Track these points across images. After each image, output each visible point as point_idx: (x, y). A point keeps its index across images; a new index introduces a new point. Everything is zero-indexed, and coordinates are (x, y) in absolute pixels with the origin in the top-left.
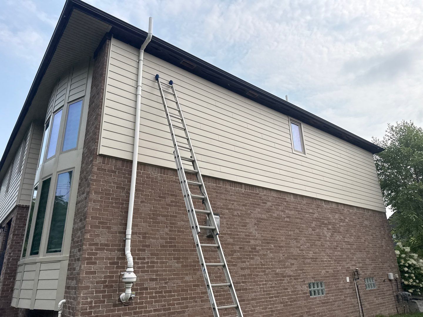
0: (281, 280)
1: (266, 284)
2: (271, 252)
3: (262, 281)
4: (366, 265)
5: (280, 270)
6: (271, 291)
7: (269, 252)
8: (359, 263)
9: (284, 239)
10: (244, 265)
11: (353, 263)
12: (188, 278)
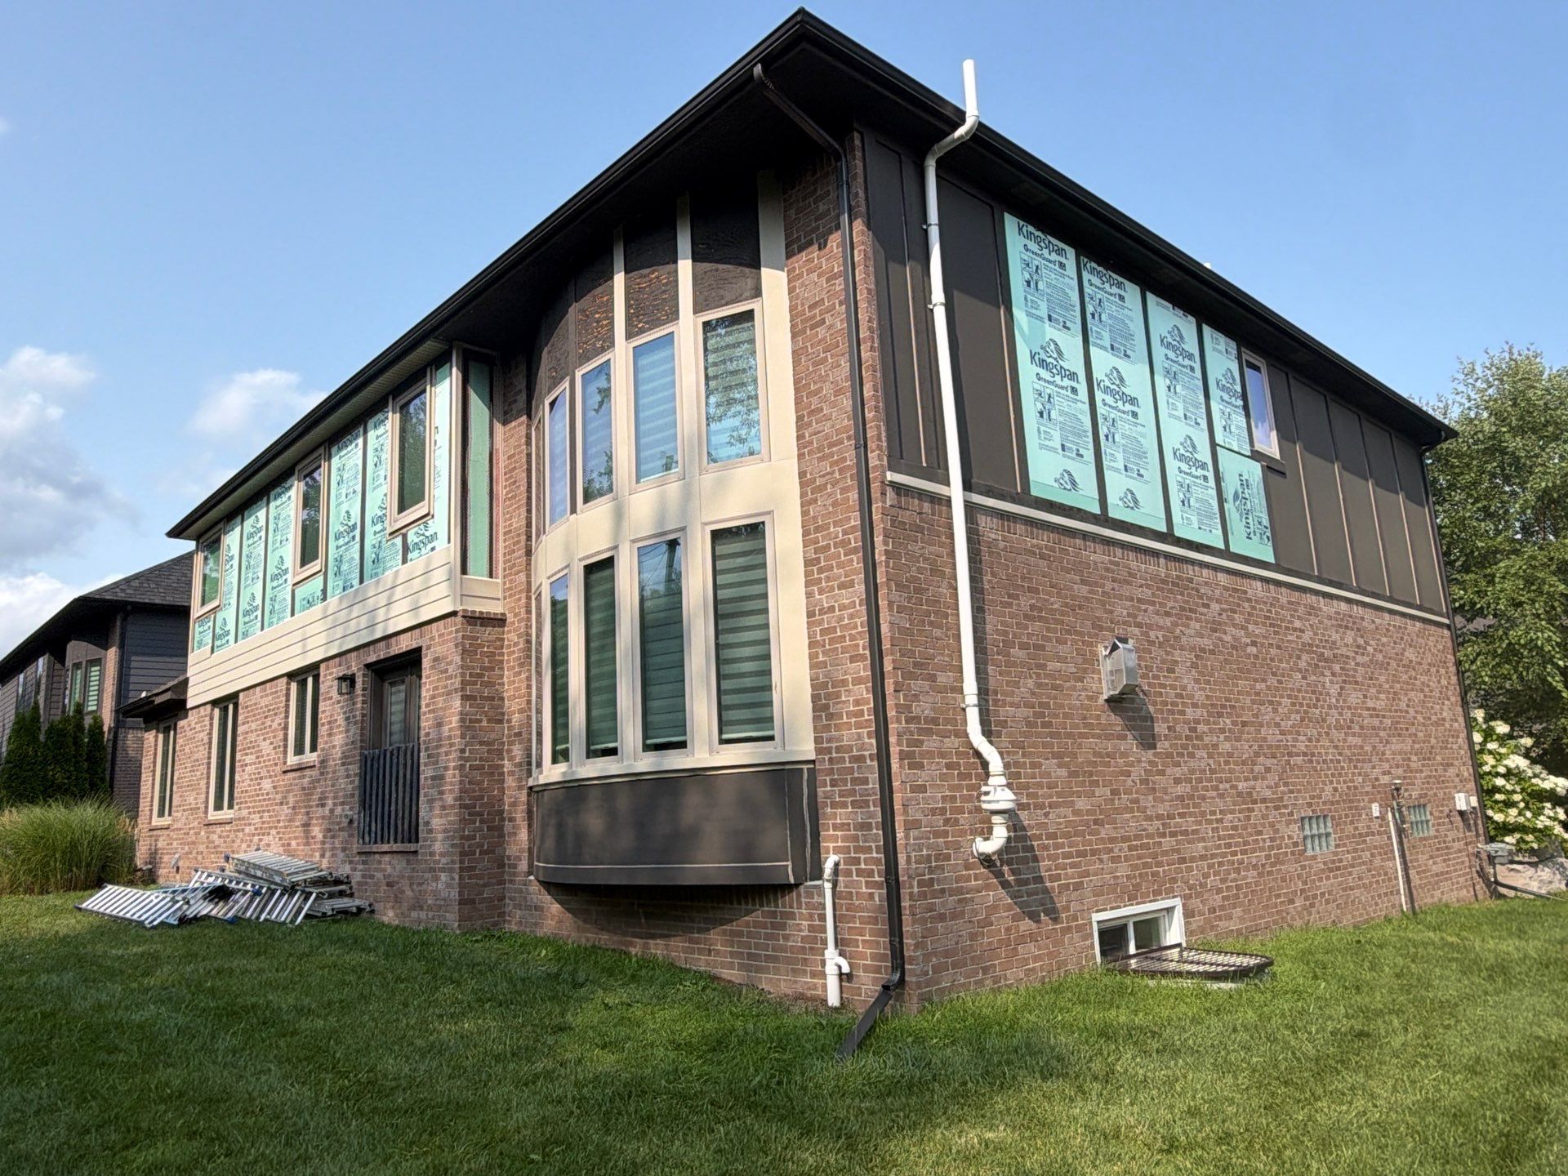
0: (1248, 810)
2: (1227, 739)
3: (1215, 813)
4: (1411, 772)
5: (1245, 784)
8: (1397, 766)
10: (1177, 772)
11: (1386, 766)
12: (1082, 804)
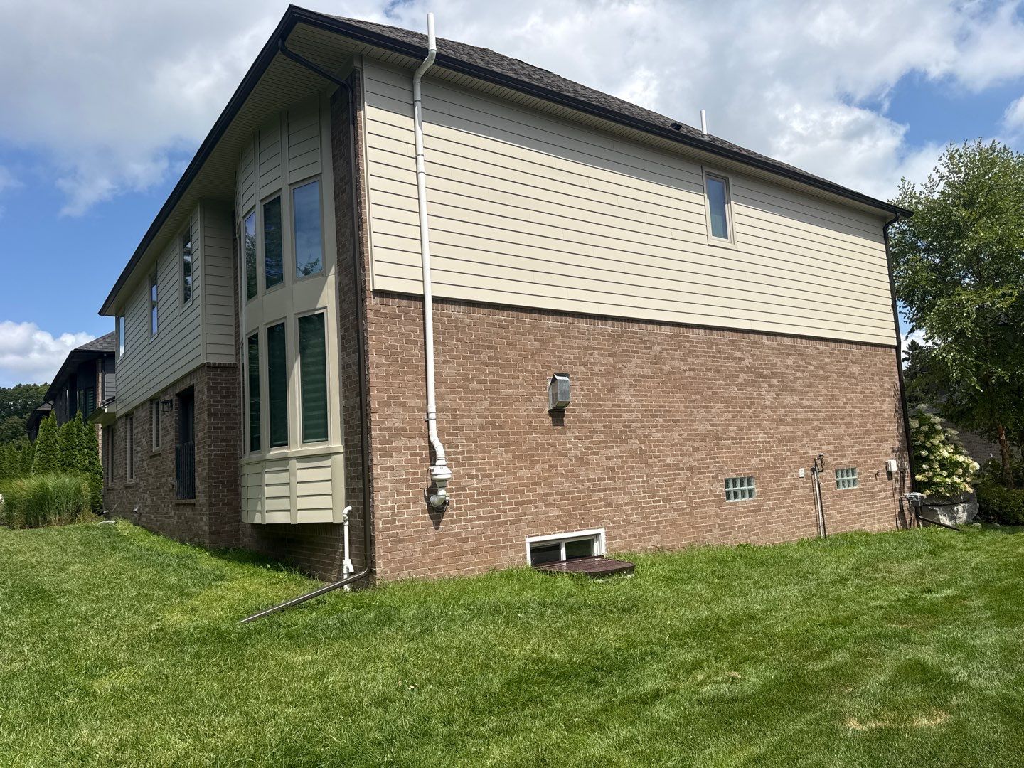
0: (674, 475)
1: (648, 481)
2: (657, 431)
3: (642, 477)
4: (843, 447)
5: (672, 459)
6: (657, 491)
7: (654, 430)
8: (829, 444)
9: (682, 408)
11: (816, 444)
